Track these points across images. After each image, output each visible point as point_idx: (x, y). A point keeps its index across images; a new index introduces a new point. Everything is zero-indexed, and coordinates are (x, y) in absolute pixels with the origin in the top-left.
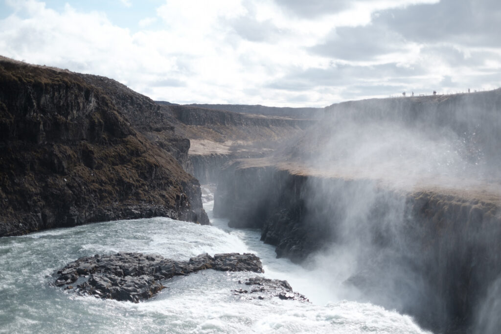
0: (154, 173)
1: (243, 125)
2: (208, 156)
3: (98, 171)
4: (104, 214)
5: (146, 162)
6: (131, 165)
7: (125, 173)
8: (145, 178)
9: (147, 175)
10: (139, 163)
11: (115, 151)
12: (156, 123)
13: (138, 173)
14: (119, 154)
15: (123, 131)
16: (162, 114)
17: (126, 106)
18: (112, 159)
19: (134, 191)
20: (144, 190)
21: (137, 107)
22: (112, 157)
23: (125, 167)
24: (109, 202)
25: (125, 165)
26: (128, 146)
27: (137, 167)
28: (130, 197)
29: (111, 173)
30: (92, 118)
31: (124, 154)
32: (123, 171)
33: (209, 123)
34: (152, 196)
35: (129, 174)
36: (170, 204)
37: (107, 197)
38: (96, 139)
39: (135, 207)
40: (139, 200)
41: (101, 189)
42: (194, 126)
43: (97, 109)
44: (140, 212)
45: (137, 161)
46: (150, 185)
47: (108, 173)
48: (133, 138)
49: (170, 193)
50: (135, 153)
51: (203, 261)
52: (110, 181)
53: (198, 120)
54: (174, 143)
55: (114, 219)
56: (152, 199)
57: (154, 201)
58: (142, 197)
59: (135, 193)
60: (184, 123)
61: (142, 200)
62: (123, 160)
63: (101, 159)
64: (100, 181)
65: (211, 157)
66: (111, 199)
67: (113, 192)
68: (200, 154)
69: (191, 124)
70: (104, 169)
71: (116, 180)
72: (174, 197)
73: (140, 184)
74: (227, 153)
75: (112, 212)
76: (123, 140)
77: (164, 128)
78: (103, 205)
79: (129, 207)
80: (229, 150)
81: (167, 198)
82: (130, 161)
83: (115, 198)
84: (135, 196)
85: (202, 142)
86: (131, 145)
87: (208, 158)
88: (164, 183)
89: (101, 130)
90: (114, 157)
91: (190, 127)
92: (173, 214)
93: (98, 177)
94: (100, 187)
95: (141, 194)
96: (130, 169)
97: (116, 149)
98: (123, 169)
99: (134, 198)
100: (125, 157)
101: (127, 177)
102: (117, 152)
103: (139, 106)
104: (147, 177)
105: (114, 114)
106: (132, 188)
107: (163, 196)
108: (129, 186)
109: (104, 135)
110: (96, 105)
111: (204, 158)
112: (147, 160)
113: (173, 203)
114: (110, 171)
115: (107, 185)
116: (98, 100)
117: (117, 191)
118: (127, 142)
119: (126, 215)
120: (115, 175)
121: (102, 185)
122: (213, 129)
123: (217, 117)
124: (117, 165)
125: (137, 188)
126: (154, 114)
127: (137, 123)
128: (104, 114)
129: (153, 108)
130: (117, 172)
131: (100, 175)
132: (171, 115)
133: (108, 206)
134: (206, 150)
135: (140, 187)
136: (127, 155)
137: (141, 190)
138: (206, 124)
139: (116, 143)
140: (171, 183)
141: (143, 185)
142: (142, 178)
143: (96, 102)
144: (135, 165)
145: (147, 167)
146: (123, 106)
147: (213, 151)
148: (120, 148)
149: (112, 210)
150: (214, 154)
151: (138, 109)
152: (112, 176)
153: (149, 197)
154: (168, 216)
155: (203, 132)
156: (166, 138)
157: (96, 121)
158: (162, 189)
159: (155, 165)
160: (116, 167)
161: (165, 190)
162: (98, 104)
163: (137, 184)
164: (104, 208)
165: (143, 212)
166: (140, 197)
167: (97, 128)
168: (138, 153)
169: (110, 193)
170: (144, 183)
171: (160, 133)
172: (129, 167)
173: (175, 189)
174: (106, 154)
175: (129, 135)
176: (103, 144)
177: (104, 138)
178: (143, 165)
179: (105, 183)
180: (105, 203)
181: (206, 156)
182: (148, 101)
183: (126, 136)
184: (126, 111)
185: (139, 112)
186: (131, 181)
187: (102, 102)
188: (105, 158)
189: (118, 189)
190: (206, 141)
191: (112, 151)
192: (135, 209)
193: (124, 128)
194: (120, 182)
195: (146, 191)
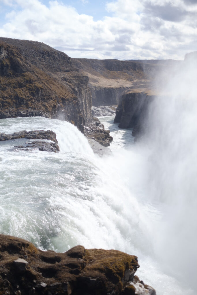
0: (40, 92)
1: (148, 70)
2: (118, 88)
3: (3, 91)
4: (3, 115)
5: (35, 86)
6: (26, 88)
7: (20, 93)
8: (34, 96)
9: (35, 94)
10: (31, 87)
11: (16, 81)
12: (66, 67)
13: (29, 92)
14: (19, 82)
15: (22, 69)
16: (71, 62)
17: (44, 57)
18: (13, 85)
19: (25, 102)
20: (32, 102)
21: (52, 58)
22: (14, 84)
23: (22, 89)
24: (8, 108)
25: (22, 88)
26: (25, 78)
27: (29, 89)
28: (22, 106)
29: (12, 93)
30: (2, 62)
31: (21, 82)
32: (20, 92)
33: (125, 69)
34: (36, 105)
35: (23, 93)
36: (48, 110)
37: (7, 105)
38: (5, 74)
39: (24, 111)
40: (28, 107)
41: (3, 101)
42: (116, 72)
43: (7, 57)
44: (26, 114)
45: (30, 86)
46: (36, 99)
47: (10, 92)
48: (29, 73)
49: (49, 104)
50: (29, 81)
51: (21, 134)
52: (10, 97)
53: (118, 68)
54: (77, 78)
55: (9, 117)
56: (36, 107)
57: (37, 108)
58: (30, 106)
59: (26, 104)
60: (109, 70)
61: (30, 107)
62: (21, 86)
63: (6, 85)
64: (3, 97)
65: (120, 89)
66: (10, 107)
67: (11, 102)
68: (113, 87)
69: (114, 70)
70: (7, 90)
71: (14, 97)
72: (52, 106)
73: (29, 99)
74: (130, 87)
75: (8, 114)
76: (22, 74)
77: (71, 70)
78: (4, 110)
79: (20, 111)
80: (132, 85)
81: (46, 106)
82: (25, 86)
83: (12, 106)
84: (25, 105)
85: (118, 80)
86: (27, 77)
87: (118, 89)
88: (46, 98)
89: (8, 69)
90: (15, 84)
91: (113, 72)
92: (47, 115)
93: (2, 94)
94: (3, 100)
95: (29, 104)
96: (24, 91)
97: (17, 79)
98: (20, 91)
99: (25, 106)
100: (22, 84)
101: (21, 95)
102: (17, 81)
103: (53, 57)
104: (35, 95)
105: (17, 60)
106: (24, 100)
107: (44, 105)
108: (22, 99)
109: (10, 71)
110: (6, 55)
111: (115, 89)
112: (36, 85)
113: (50, 109)
114: (11, 91)
115: (8, 99)
116: (8, 52)
117: (14, 102)
118: (25, 75)
119: (17, 115)
120: (14, 94)
121: (4, 99)
122: (128, 73)
123: (131, 66)
124: (17, 88)
125: (27, 100)
126: (66, 62)
127: (50, 67)
128: (11, 60)
129: (65, 59)
130: (16, 92)
131: (4, 93)
132: (101, 65)
133: (6, 110)
134: (118, 85)
135: (29, 100)
136: (24, 83)
137: (30, 102)
138: (123, 70)
139: (17, 76)
140: (51, 98)
141: (31, 99)
142: (32, 95)
143: (7, 53)
144: (28, 88)
145: (35, 89)
146: (42, 57)
147: (121, 86)
148: (20, 79)
149: (9, 112)
150: (122, 87)
151: (52, 59)
152: (12, 94)
153: (35, 106)
154: (43, 116)
155: (121, 75)
156: (72, 76)
157: (5, 64)
158: (45, 102)
159: (40, 88)
160: (16, 89)
161: (47, 102)
162: (8, 54)
163: (28, 98)
164: (4, 111)
165: (28, 114)
166: (29, 106)
167: (5, 68)
168: (31, 82)
169: (9, 103)
170: (33, 98)
171: (69, 73)
172: (24, 89)
173: (54, 102)
174: (10, 82)
175: (27, 71)
176: (9, 77)
177: (10, 73)
178: (33, 88)
179: (7, 98)
180: (5, 109)
181: (116, 88)
182: (62, 55)
183: (24, 72)
184: (44, 60)
185: (53, 61)
186: (24, 97)
187: (10, 53)
188: (9, 84)
189: (15, 101)
190: (121, 80)
191: (14, 80)
192: (23, 112)
193: (23, 68)
194: (17, 97)
195: (33, 103)
